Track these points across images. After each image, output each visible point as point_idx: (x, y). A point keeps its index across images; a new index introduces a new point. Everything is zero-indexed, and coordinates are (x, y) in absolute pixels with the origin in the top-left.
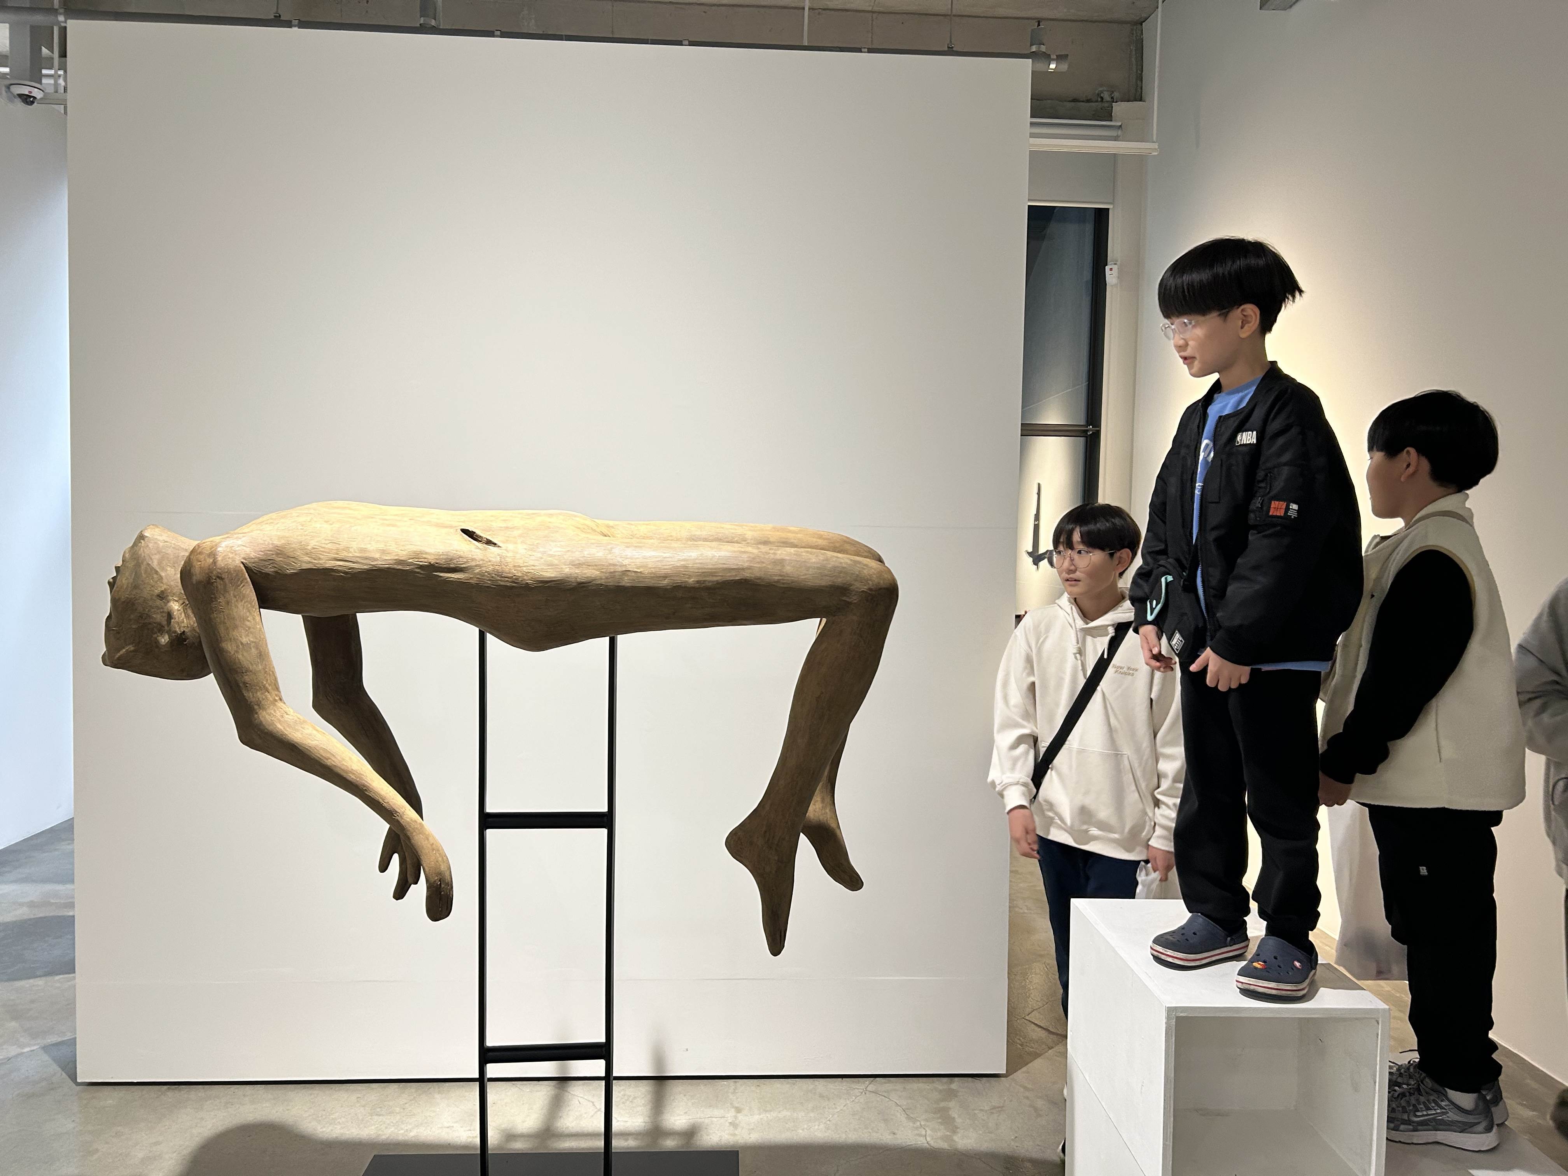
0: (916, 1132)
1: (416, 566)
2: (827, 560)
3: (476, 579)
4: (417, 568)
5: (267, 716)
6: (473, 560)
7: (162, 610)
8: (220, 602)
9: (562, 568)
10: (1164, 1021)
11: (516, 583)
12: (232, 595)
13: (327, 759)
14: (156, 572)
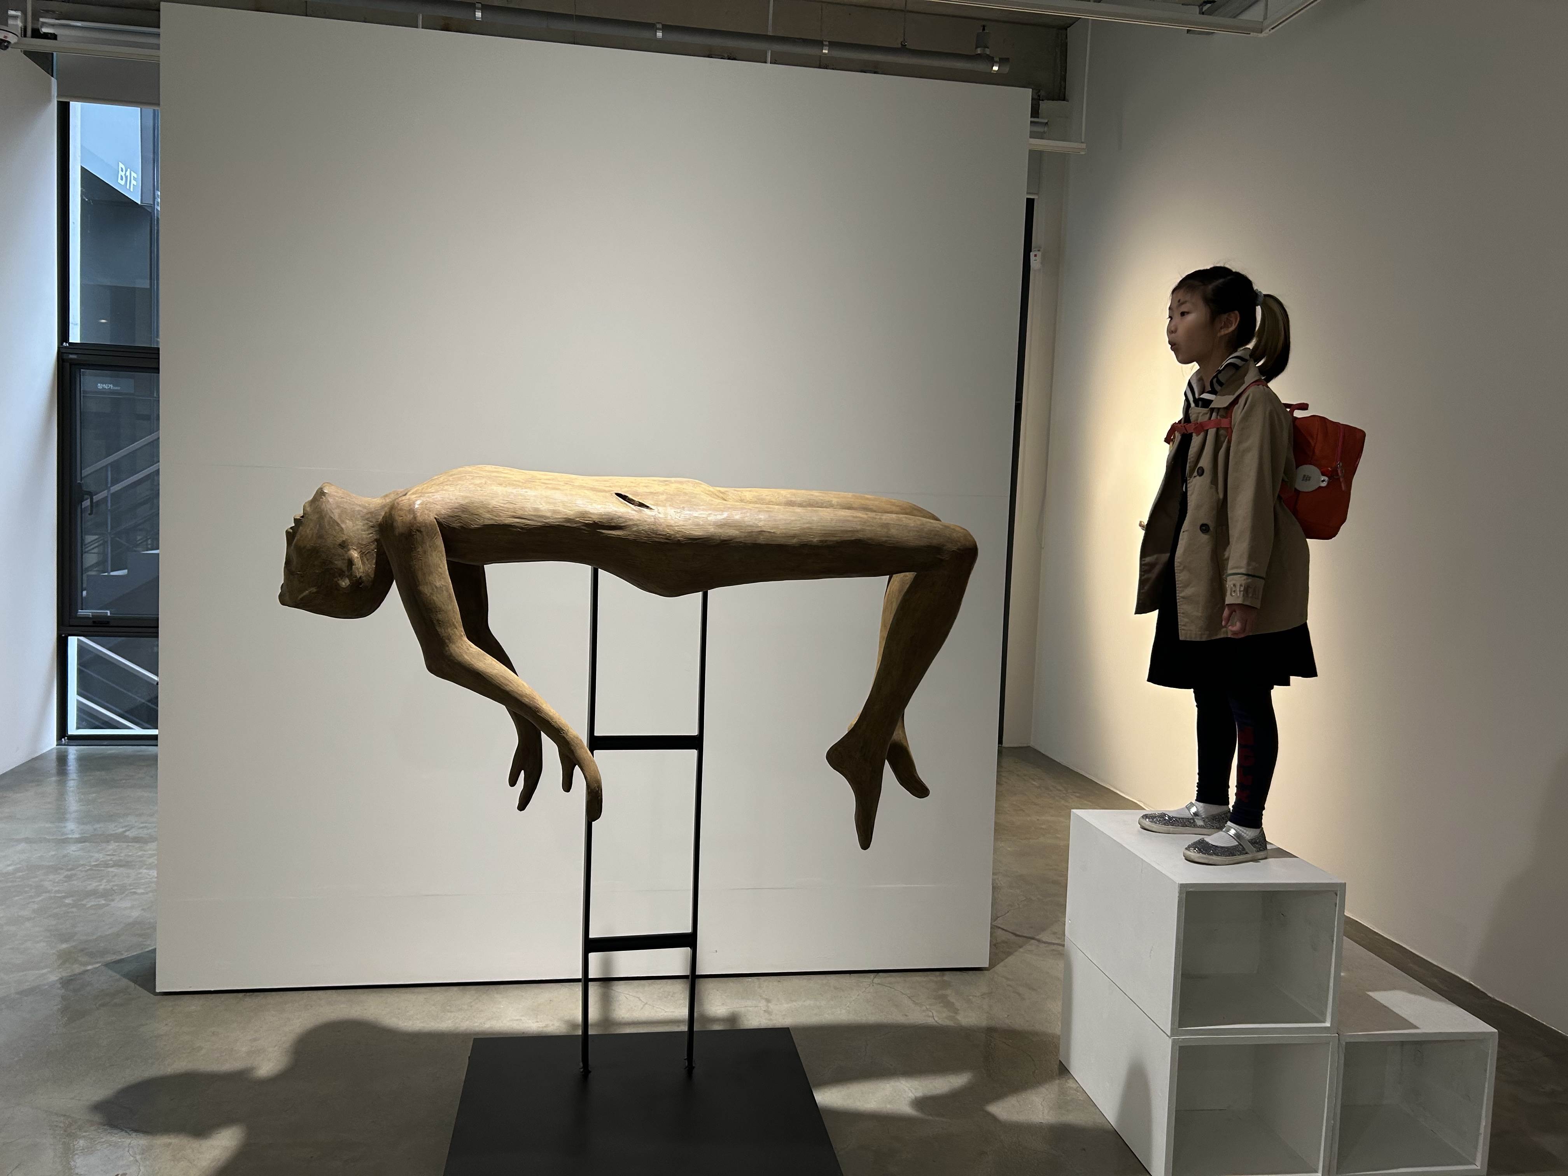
0: (924, 1014)
1: (583, 524)
2: (923, 524)
3: (634, 536)
4: (583, 526)
5: (456, 649)
6: (631, 520)
7: (343, 558)
8: (419, 551)
9: (708, 528)
10: (1177, 895)
11: (669, 540)
12: (428, 545)
13: (506, 686)
14: (338, 524)
